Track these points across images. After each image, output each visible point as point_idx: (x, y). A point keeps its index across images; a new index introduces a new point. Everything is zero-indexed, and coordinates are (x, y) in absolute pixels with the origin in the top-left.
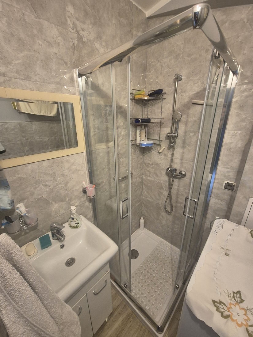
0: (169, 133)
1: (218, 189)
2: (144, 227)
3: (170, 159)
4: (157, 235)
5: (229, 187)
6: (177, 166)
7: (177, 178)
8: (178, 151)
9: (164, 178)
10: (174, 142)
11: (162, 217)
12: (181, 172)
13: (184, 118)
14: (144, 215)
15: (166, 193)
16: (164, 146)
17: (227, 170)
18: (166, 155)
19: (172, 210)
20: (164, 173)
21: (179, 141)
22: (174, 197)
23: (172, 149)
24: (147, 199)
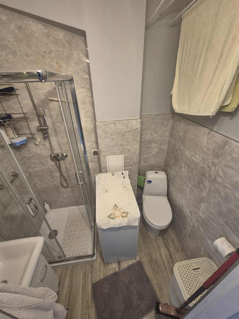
0: (39, 127)
1: (91, 156)
2: (51, 209)
3: (49, 147)
4: (65, 207)
5: (95, 154)
6: (57, 151)
7: (62, 160)
8: (54, 140)
9: (51, 164)
10: (46, 133)
11: (63, 192)
12: (63, 154)
13: (46, 111)
14: (46, 200)
15: (58, 174)
16: (39, 138)
17: (91, 144)
18: (44, 145)
19: (68, 184)
20: (49, 160)
21: (50, 131)
22: (65, 174)
23: (47, 139)
24: (43, 186)
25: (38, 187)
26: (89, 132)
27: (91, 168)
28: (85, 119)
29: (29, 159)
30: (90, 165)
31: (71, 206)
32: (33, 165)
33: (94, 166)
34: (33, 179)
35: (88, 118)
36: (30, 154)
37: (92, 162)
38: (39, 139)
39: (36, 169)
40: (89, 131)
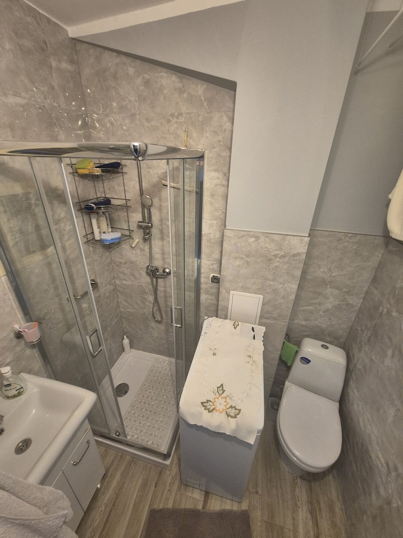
0: (140, 222)
1: (206, 283)
2: (131, 347)
3: (148, 254)
4: (150, 352)
5: (215, 281)
6: (158, 263)
7: (161, 278)
8: (156, 244)
9: (145, 280)
10: (148, 233)
11: (152, 328)
12: (165, 269)
13: (156, 201)
14: (128, 333)
15: (151, 298)
16: (137, 238)
17: (211, 262)
18: (142, 250)
19: (162, 317)
20: (144, 273)
21: (155, 231)
22: (161, 301)
23: (148, 241)
24: (128, 310)
25: (122, 310)
26: (213, 243)
27: (204, 302)
28: (209, 221)
29: (118, 266)
30: (203, 297)
31: (159, 354)
32: (122, 276)
33: (209, 301)
34: (118, 296)
35: (216, 219)
36: (122, 259)
37: (207, 292)
38: (137, 240)
39: (124, 282)
40: (212, 241)
